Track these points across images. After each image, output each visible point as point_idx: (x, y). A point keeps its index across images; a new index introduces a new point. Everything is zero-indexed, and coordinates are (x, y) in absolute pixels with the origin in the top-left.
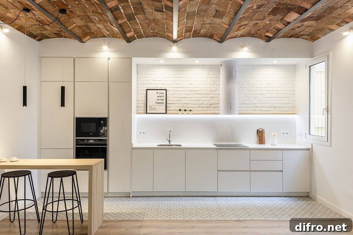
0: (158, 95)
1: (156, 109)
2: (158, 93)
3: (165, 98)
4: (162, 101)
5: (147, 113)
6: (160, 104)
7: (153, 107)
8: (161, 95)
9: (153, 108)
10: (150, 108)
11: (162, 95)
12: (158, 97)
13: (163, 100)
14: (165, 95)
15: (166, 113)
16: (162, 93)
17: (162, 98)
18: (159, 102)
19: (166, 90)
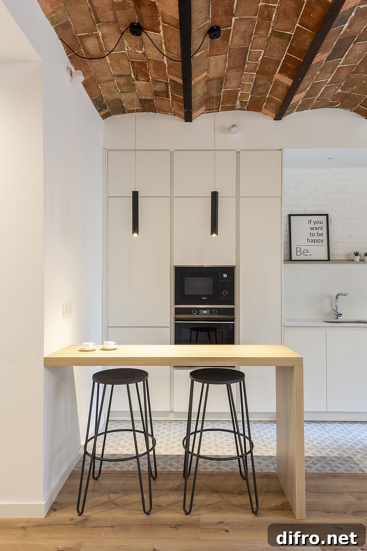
0: (312, 225)
1: (309, 254)
2: (312, 222)
3: (324, 232)
4: (320, 238)
5: (291, 260)
6: (316, 243)
7: (303, 248)
8: (317, 226)
9: (302, 251)
10: (297, 251)
11: (320, 225)
12: (312, 229)
13: (321, 235)
14: (324, 225)
15: (329, 260)
16: (320, 222)
17: (320, 232)
18: (313, 238)
19: (327, 215)
